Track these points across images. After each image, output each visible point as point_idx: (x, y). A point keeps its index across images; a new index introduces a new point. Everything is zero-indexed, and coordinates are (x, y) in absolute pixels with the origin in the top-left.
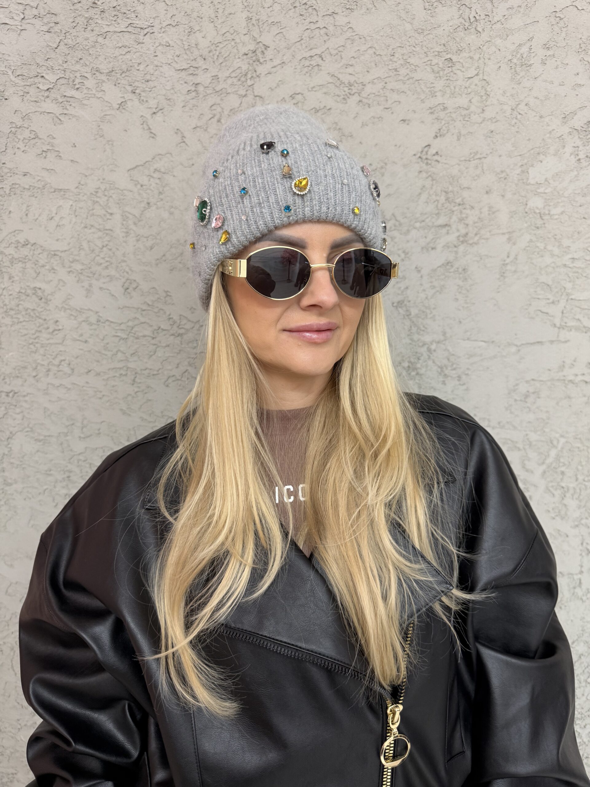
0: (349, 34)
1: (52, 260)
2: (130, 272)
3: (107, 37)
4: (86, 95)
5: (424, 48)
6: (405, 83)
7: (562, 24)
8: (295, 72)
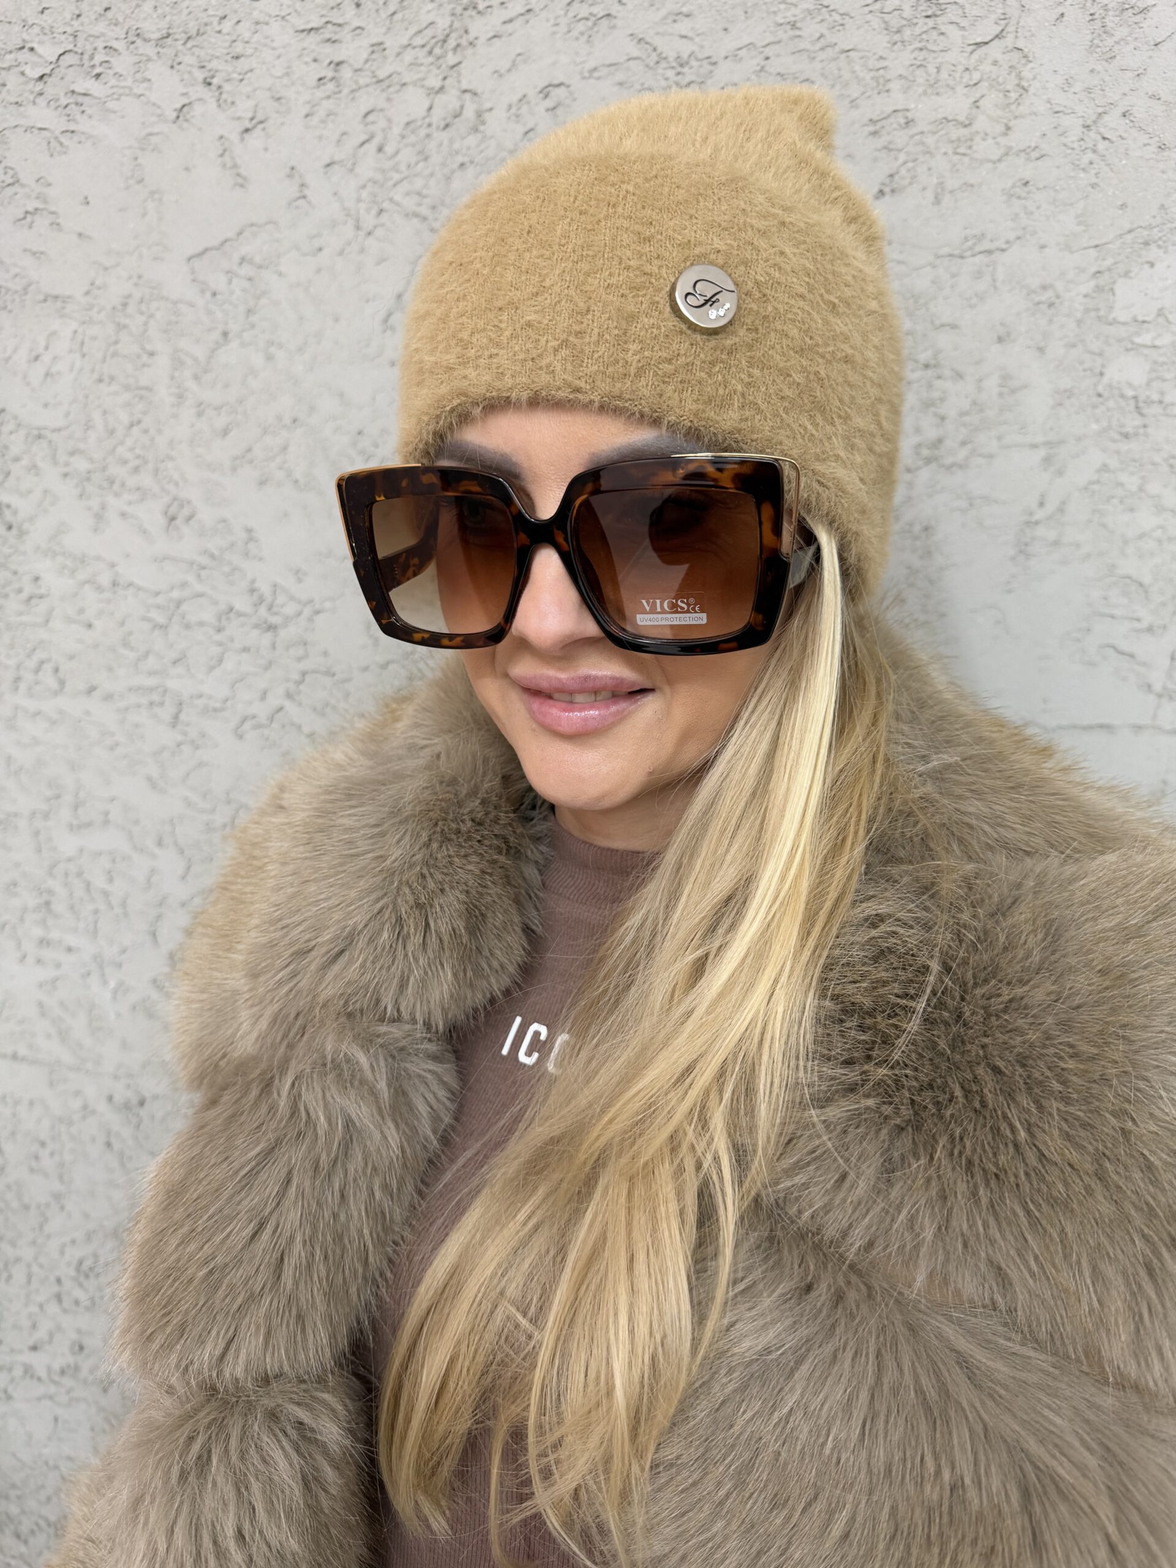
1: (35, 448)
2: (181, 484)
4: (115, 90)
6: (814, 58)
8: (554, 33)
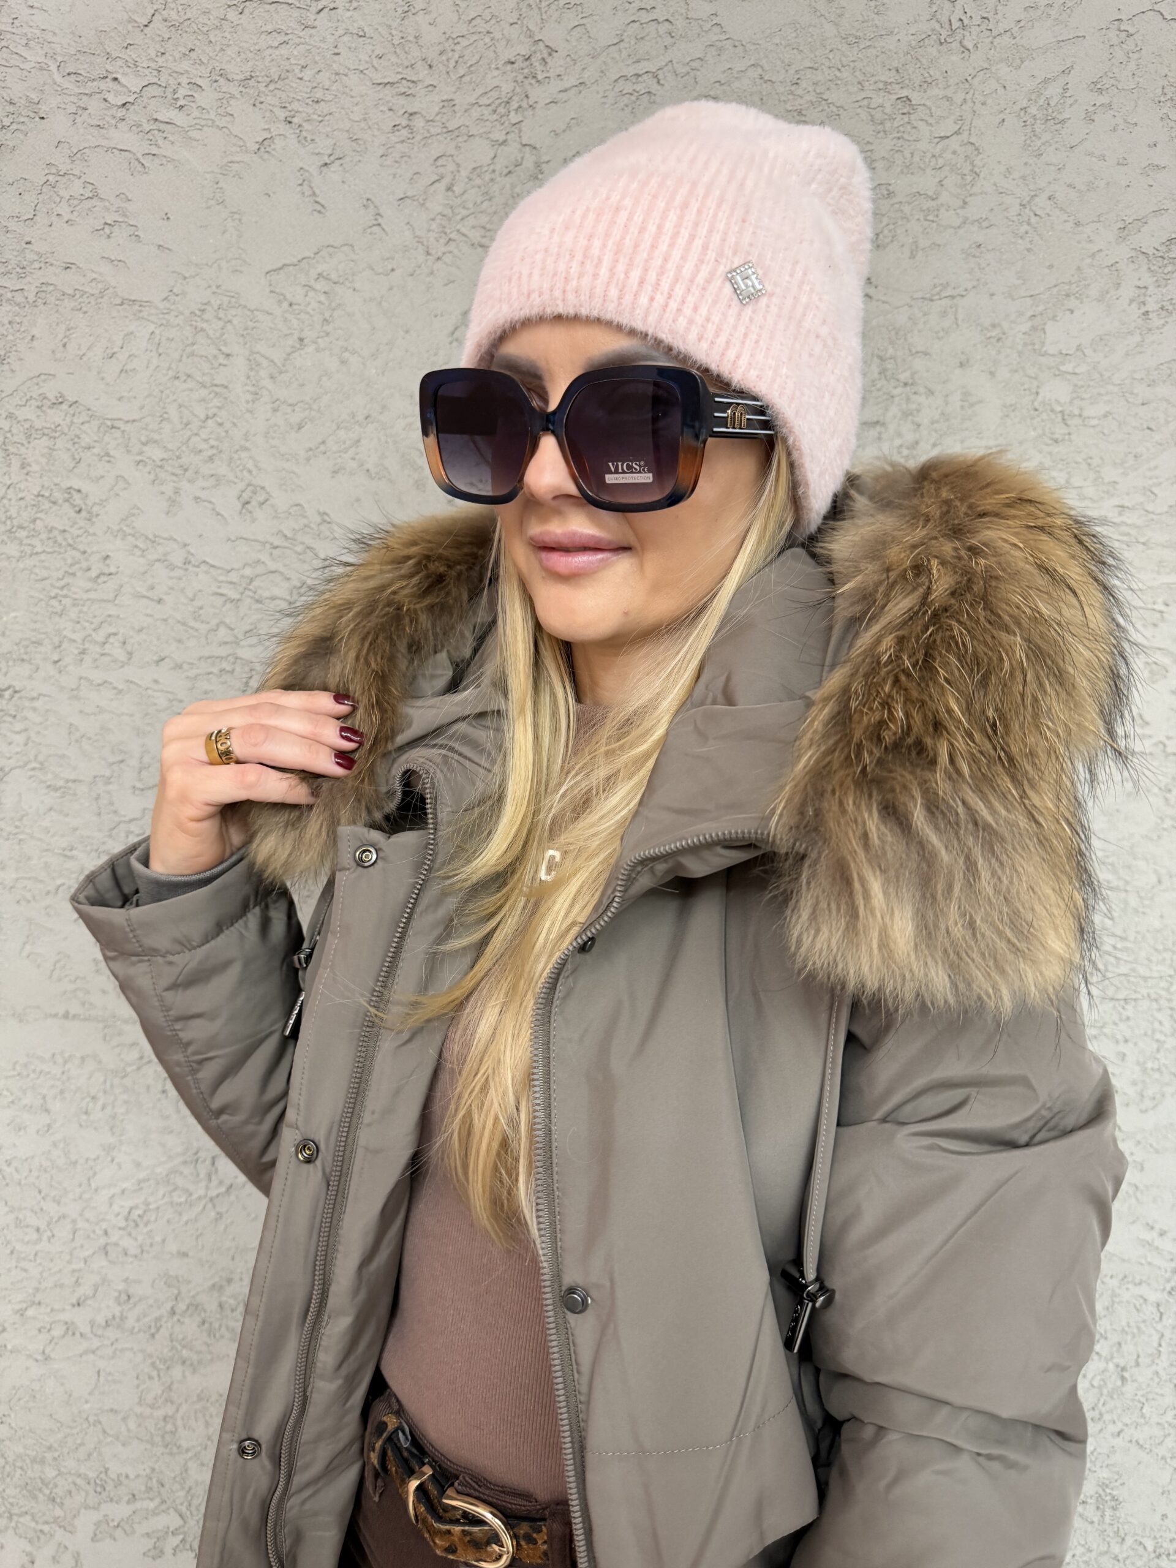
0: (713, 37)
1: (107, 438)
2: (255, 472)
3: (246, 11)
4: (197, 121)
5: (858, 73)
7: (1130, 45)
8: (604, 103)
